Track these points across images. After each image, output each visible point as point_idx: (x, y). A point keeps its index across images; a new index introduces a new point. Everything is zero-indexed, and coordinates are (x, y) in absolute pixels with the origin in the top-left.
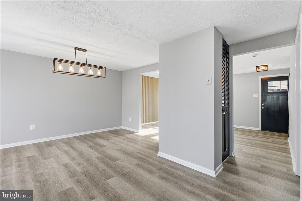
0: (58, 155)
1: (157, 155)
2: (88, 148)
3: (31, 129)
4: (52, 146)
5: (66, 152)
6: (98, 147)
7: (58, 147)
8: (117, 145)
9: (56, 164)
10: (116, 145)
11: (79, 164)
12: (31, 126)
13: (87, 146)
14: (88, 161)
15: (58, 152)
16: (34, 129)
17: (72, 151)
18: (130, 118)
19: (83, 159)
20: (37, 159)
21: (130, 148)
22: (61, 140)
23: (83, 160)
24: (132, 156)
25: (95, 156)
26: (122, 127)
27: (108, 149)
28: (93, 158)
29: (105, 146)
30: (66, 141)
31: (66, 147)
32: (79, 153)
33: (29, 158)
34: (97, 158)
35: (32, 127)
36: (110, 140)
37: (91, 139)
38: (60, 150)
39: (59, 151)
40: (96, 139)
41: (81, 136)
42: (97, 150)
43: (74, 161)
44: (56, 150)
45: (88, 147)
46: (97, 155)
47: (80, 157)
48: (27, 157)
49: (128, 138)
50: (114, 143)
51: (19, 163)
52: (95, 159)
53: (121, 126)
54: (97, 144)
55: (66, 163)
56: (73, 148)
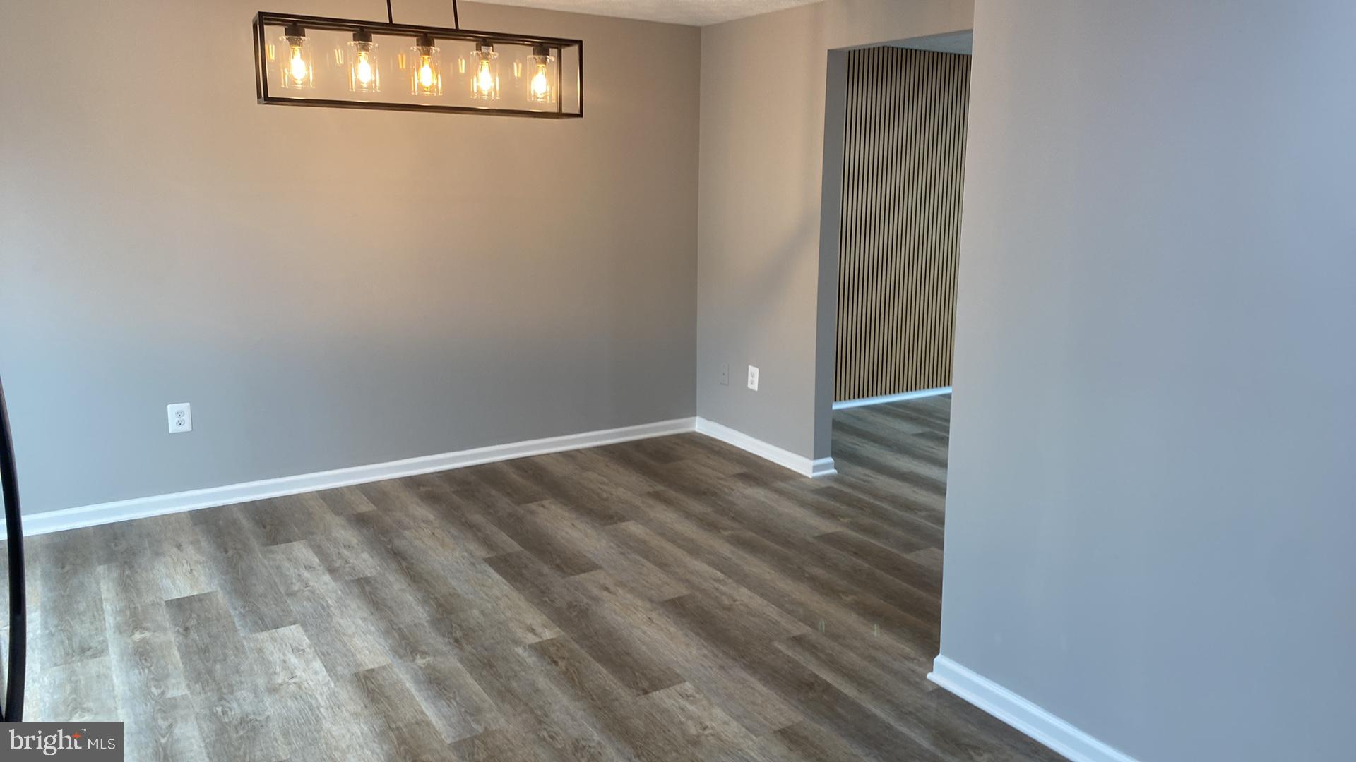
0: (323, 608)
1: (924, 677)
2: (491, 571)
3: (173, 427)
4: (289, 541)
5: (367, 588)
6: (546, 569)
7: (319, 550)
8: (663, 566)
9: (317, 664)
10: (654, 563)
11: (437, 683)
12: (172, 409)
13: (482, 552)
14: (491, 666)
15: (324, 584)
16: (187, 427)
17: (397, 587)
18: (754, 372)
19: (461, 648)
20: (218, 620)
21: (744, 595)
22: (332, 498)
23: (461, 661)
24: (754, 666)
25: (531, 639)
26: (701, 426)
27: (607, 589)
28: (520, 650)
29: (592, 567)
30: (365, 507)
31: (365, 555)
32: (440, 605)
33: (180, 606)
34: (541, 650)
35: (178, 417)
36: (623, 519)
37: (504, 504)
38: (332, 571)
39: (327, 578)
40: (533, 506)
41: (447, 476)
42: (540, 596)
43: (414, 660)
44: (309, 568)
45: (490, 562)
46: (539, 630)
47: (444, 636)
48: (170, 603)
49: (738, 517)
50: (645, 551)
51: (138, 636)
52: (531, 659)
53: (695, 415)
54: (541, 546)
55: (373, 670)
56: (404, 564)
